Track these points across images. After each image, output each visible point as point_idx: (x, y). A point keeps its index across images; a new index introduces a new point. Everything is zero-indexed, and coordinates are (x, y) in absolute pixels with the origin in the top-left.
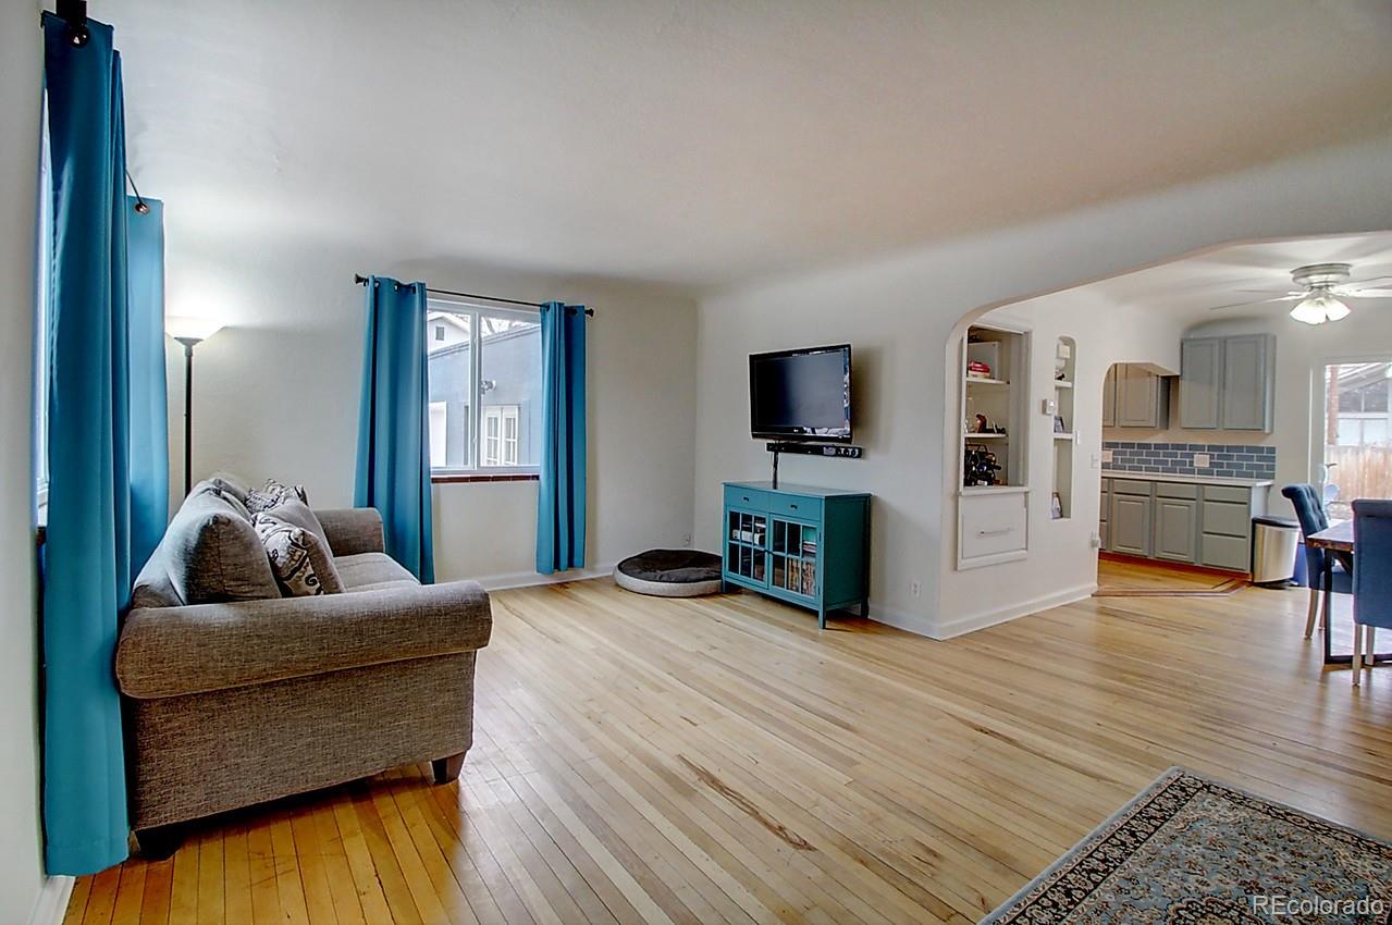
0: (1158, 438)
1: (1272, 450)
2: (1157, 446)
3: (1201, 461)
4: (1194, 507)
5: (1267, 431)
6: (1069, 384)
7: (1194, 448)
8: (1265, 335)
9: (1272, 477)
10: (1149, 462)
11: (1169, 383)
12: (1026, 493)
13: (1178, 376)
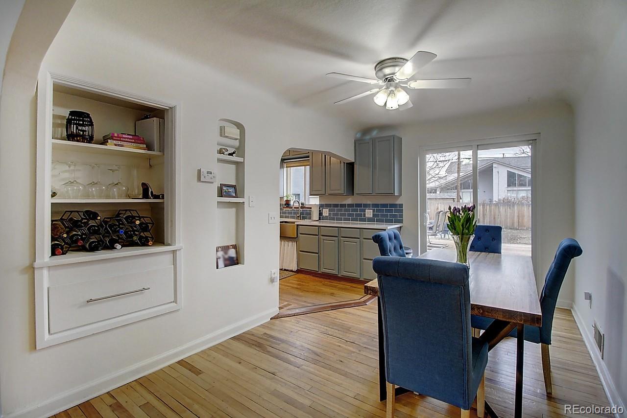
0: (349, 201)
1: (401, 206)
2: (349, 205)
3: (369, 213)
4: (358, 243)
5: (396, 194)
6: (240, 160)
7: (366, 206)
8: (394, 136)
9: (401, 221)
10: (344, 215)
11: (350, 166)
12: (174, 252)
13: (354, 162)
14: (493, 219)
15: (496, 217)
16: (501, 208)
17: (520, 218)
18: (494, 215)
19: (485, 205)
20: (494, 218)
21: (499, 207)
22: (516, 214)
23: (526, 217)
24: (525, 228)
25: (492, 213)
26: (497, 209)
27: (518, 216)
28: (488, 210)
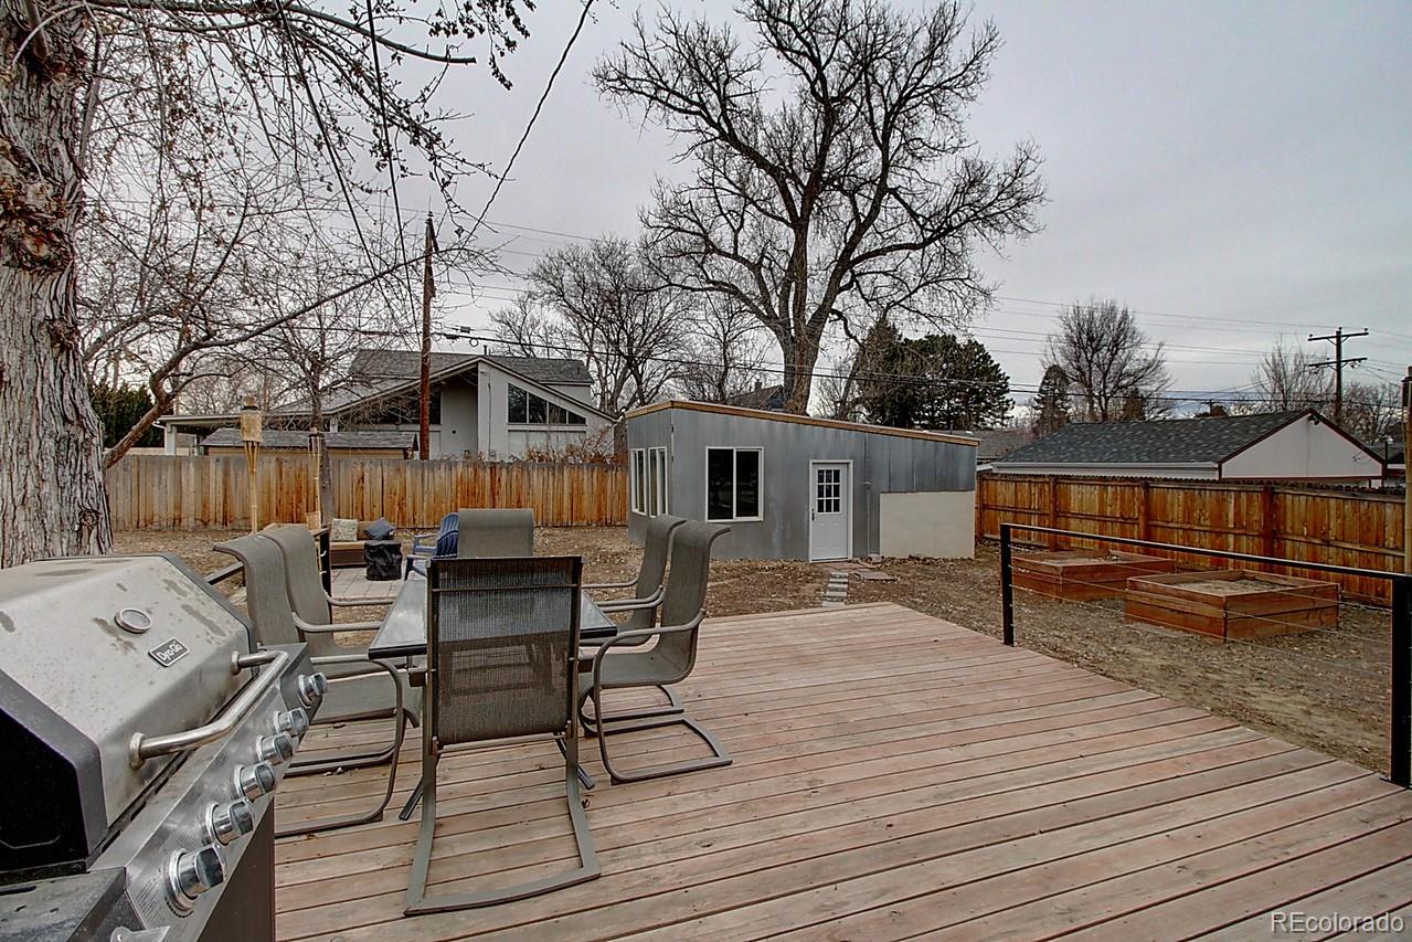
16: (535, 475)
18: (519, 494)
19: (498, 466)
21: (529, 474)
22: (567, 491)
23: (586, 496)
24: (585, 524)
26: (526, 478)
28: (503, 484)
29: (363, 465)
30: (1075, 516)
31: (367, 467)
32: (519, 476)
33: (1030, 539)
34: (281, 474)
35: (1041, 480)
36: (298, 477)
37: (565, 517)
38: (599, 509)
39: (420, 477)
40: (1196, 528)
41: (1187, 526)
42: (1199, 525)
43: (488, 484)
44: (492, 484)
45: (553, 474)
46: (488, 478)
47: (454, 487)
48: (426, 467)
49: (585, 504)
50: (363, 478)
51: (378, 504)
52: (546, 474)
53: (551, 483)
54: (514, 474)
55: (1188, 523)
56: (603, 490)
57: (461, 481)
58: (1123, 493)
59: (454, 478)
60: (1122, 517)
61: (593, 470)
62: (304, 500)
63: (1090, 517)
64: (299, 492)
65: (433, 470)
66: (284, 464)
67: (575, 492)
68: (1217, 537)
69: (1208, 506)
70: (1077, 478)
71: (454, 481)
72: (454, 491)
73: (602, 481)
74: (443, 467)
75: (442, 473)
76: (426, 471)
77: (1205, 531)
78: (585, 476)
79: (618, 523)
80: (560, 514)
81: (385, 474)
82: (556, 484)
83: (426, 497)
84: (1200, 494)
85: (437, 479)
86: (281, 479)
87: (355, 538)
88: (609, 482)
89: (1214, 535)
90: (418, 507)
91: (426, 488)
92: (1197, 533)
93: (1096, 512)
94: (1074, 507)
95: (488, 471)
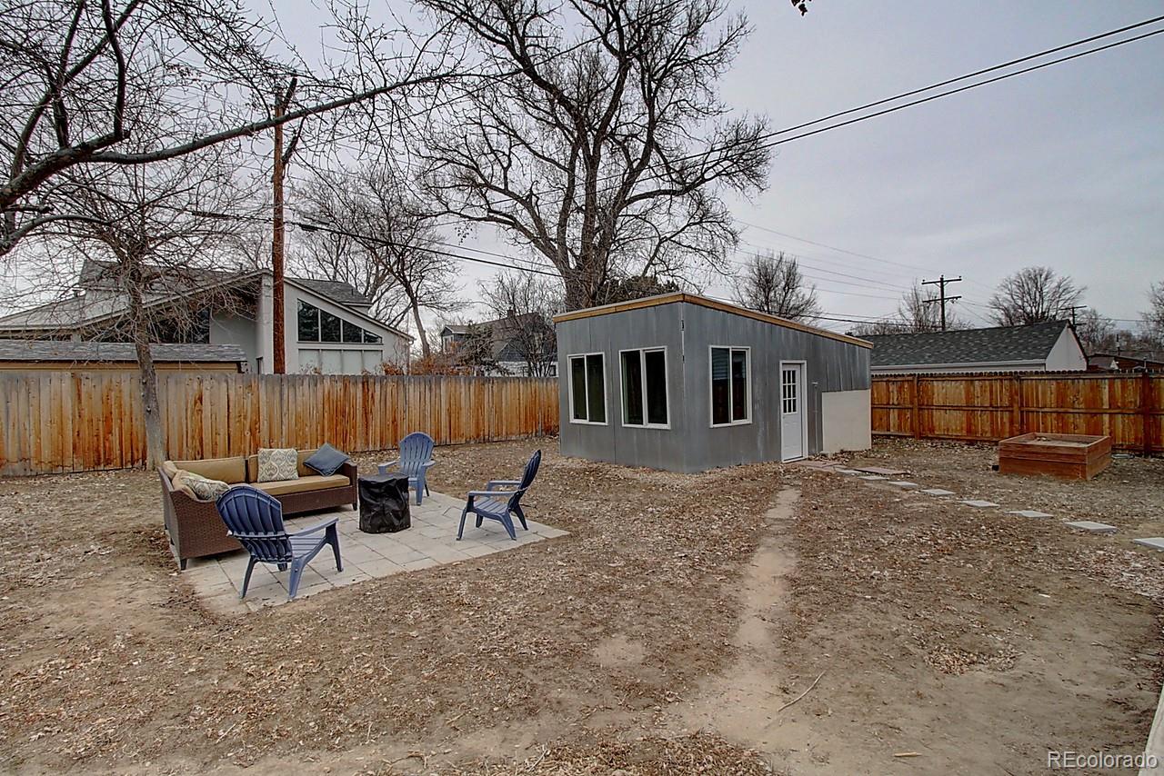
14: (390, 423)
15: (399, 417)
16: (411, 390)
17: (453, 415)
18: (395, 411)
19: (371, 380)
20: (394, 421)
21: (405, 388)
22: (444, 406)
23: (463, 411)
24: (463, 442)
25: (389, 404)
26: (401, 394)
27: (449, 410)
28: (377, 400)
29: (201, 382)
30: (940, 408)
31: (206, 384)
32: (395, 391)
33: (889, 430)
34: (79, 395)
35: (899, 379)
36: (106, 400)
37: (443, 435)
38: (477, 423)
39: (278, 395)
40: (1072, 411)
41: (1062, 410)
42: (1073, 408)
43: (360, 401)
44: (364, 403)
45: (430, 389)
46: (360, 394)
47: (320, 406)
48: (285, 383)
49: (463, 419)
50: (201, 399)
51: (223, 431)
52: (422, 390)
53: (428, 399)
54: (389, 390)
55: (1062, 407)
56: (480, 405)
57: (327, 398)
58: (991, 386)
59: (320, 394)
60: (991, 406)
61: (470, 383)
62: (116, 430)
63: (958, 408)
64: (108, 420)
65: (294, 386)
66: (84, 381)
67: (453, 407)
68: (1092, 417)
69: (1082, 392)
70: (940, 376)
71: (320, 400)
72: (321, 412)
73: (480, 393)
74: (306, 382)
75: (305, 390)
76: (285, 387)
77: (1079, 413)
78: (463, 390)
79: (495, 439)
80: (438, 433)
81: (232, 393)
82: (433, 398)
83: (285, 420)
84: (1073, 383)
85: (299, 398)
86: (80, 403)
87: (296, 475)
88: (486, 396)
89: (1089, 416)
90: (276, 431)
91: (285, 409)
92: (1072, 415)
93: (963, 403)
94: (938, 400)
95: (360, 385)
